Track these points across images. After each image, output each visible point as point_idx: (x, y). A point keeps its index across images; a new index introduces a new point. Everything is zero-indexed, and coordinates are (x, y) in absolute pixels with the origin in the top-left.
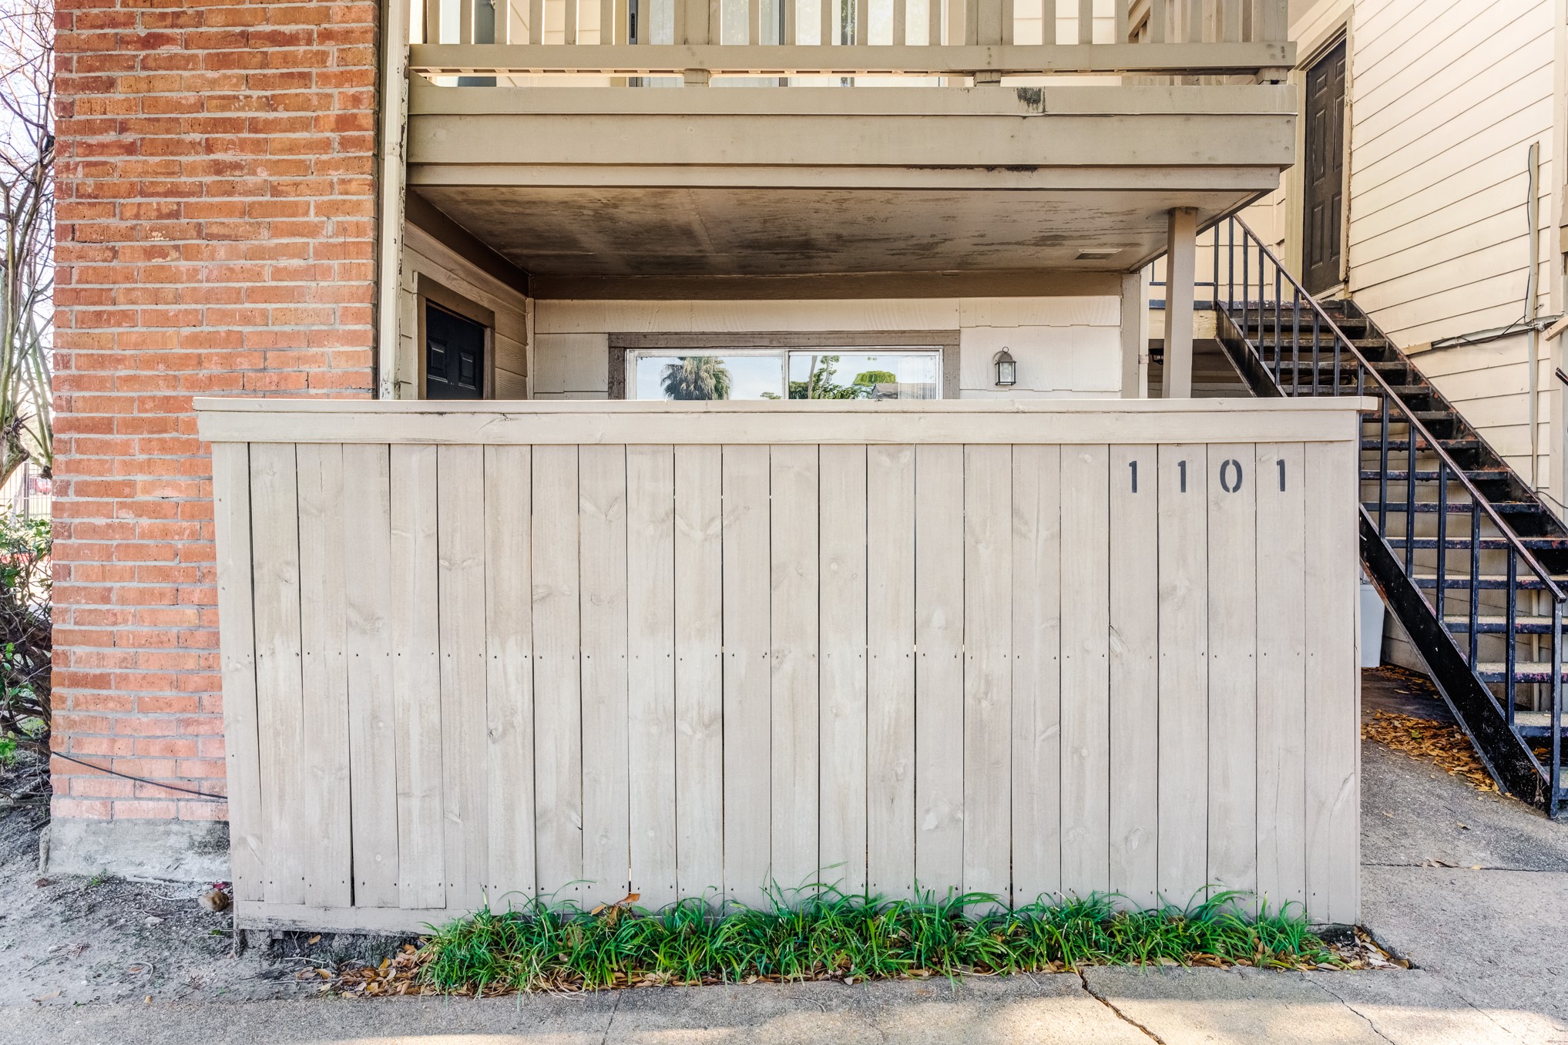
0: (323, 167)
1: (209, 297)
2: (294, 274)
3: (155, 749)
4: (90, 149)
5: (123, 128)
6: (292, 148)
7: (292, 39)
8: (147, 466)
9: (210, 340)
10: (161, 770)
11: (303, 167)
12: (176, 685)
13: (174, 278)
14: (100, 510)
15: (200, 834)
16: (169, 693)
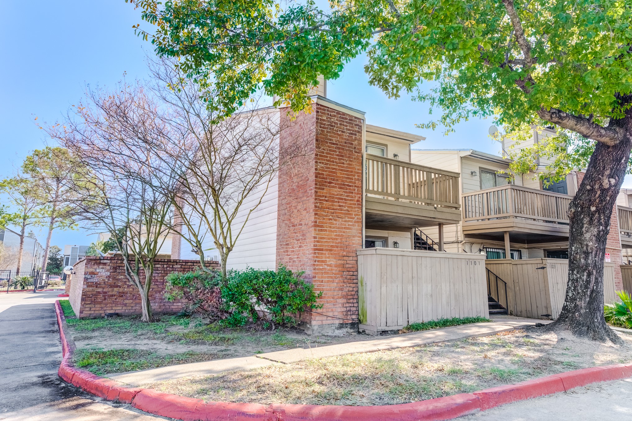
0: (355, 208)
1: (338, 228)
2: (351, 225)
3: (330, 310)
4: (320, 200)
5: (326, 197)
6: (351, 204)
7: (350, 186)
8: (329, 257)
9: (339, 236)
10: (331, 314)
11: (352, 207)
12: (333, 298)
13: (333, 224)
14: (322, 265)
15: (337, 326)
16: (332, 300)
